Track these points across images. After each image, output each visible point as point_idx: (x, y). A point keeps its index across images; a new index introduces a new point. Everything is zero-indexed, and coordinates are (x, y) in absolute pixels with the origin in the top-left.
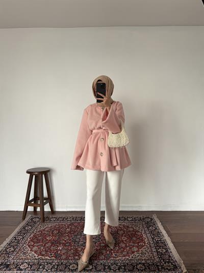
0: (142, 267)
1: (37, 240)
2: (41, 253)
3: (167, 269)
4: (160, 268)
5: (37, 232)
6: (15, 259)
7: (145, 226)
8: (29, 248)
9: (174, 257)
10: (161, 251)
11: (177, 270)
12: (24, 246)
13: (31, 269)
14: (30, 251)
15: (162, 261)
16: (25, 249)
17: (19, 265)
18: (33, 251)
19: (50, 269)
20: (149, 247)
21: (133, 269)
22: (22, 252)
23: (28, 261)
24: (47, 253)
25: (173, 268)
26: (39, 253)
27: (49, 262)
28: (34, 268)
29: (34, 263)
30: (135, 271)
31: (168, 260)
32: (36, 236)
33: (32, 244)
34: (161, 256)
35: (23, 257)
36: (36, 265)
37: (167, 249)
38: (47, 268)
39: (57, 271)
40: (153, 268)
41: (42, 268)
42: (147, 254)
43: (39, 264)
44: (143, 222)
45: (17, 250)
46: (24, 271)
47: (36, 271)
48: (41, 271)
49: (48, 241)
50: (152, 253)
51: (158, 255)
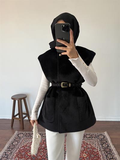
5: (21, 147)
7: (99, 143)
32: (20, 151)
33: (17, 159)
44: (98, 139)
49: (29, 156)
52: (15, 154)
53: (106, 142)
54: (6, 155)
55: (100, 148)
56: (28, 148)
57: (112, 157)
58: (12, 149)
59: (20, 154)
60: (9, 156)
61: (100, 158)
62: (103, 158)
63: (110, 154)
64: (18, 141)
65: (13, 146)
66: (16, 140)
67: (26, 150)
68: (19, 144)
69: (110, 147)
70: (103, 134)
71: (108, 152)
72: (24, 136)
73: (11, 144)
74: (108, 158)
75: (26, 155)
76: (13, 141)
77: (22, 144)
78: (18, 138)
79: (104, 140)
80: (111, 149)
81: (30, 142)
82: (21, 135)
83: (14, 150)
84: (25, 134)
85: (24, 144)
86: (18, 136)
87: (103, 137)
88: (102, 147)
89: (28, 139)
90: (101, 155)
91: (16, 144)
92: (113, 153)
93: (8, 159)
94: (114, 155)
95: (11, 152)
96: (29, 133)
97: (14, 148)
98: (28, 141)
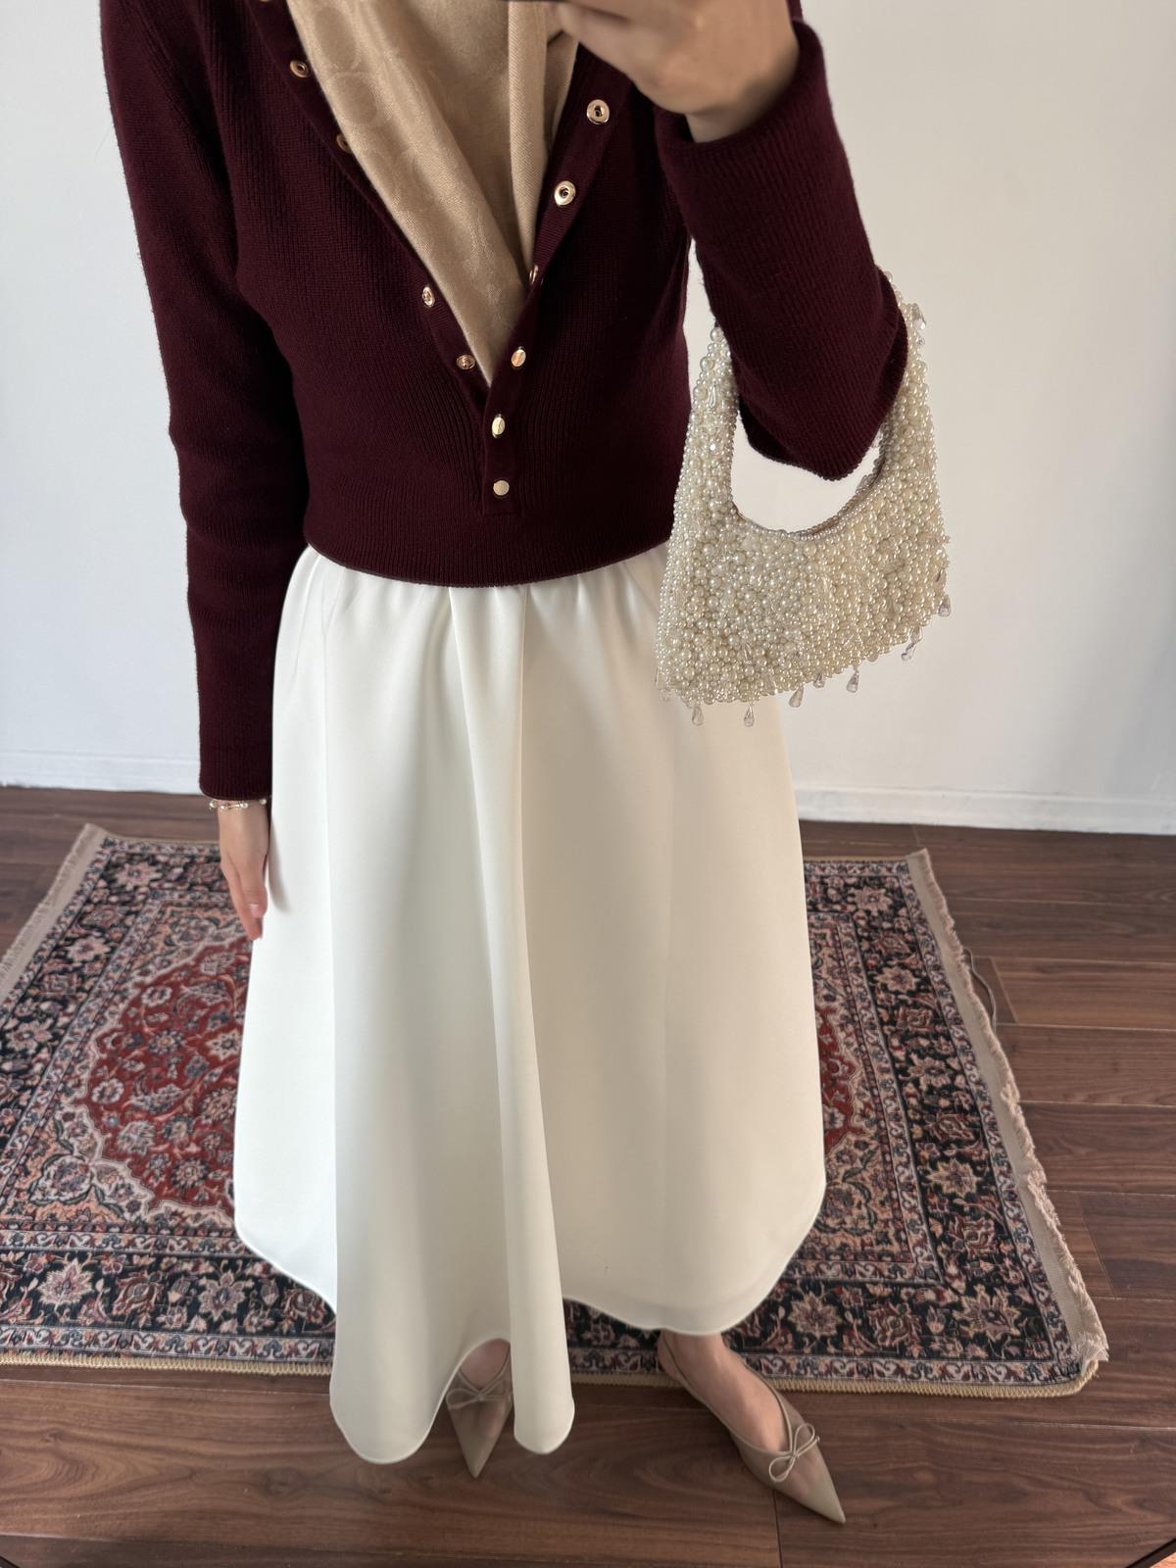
0: (820, 1319)
1: (146, 1058)
2: (170, 1174)
3: (980, 1339)
4: (936, 1327)
5: (143, 987)
6: (6, 1225)
7: (850, 954)
8: (97, 1126)
9: (1031, 1243)
10: (947, 1188)
11: (1043, 1348)
12: (61, 1109)
13: (109, 1310)
14: (106, 1155)
15: (953, 1270)
16: (72, 1140)
17: (33, 1276)
18: (121, 1157)
19: (235, 1316)
20: (872, 1148)
21: (765, 1335)
22: (49, 1165)
23: (91, 1242)
24: (211, 1176)
25: (1016, 1332)
26: (157, 1172)
27: (228, 1249)
28: (131, 1303)
29: (130, 1256)
30: (774, 1351)
31: (988, 1259)
32: (141, 1026)
33: (114, 1092)
34: (945, 1228)
35: (59, 1205)
36: (143, 1280)
37: (990, 1165)
38: (217, 1307)
39: (281, 1334)
40: (894, 1325)
41: (182, 1303)
42: (859, 1206)
43: (163, 1266)
44: (837, 916)
45: (17, 1141)
46: (68, 1325)
47: (143, 1334)
48: (174, 1330)
49: (219, 1070)
50: (889, 1198)
51: (928, 1215)
52: (92, 1049)
53: (914, 947)
55: (850, 1004)
56: (207, 996)
57: (943, 1080)
58: (64, 1002)
59: (136, 1045)
60: (38, 1067)
61: (844, 1090)
62: (870, 1083)
63: (936, 1056)
64: (113, 926)
65: (64, 972)
66: (98, 923)
67: (193, 1016)
68: (121, 957)
69: (941, 993)
70: (890, 870)
71: (917, 1035)
72: (169, 881)
73: (49, 957)
74: (910, 1085)
75: (198, 1062)
76: (70, 927)
77: (155, 956)
78: (108, 902)
79: (894, 932)
80: (947, 1008)
81: (226, 943)
82: (139, 872)
83: (83, 1009)
84: (172, 862)
85: (168, 957)
86: (111, 881)
87: (890, 901)
88: (872, 989)
89: (207, 914)
90: (853, 1059)
91: (97, 958)
92: (956, 1042)
93: (33, 1089)
94: (963, 1059)
95: (51, 1027)
96: (214, 852)
97: (84, 991)
98: (204, 929)
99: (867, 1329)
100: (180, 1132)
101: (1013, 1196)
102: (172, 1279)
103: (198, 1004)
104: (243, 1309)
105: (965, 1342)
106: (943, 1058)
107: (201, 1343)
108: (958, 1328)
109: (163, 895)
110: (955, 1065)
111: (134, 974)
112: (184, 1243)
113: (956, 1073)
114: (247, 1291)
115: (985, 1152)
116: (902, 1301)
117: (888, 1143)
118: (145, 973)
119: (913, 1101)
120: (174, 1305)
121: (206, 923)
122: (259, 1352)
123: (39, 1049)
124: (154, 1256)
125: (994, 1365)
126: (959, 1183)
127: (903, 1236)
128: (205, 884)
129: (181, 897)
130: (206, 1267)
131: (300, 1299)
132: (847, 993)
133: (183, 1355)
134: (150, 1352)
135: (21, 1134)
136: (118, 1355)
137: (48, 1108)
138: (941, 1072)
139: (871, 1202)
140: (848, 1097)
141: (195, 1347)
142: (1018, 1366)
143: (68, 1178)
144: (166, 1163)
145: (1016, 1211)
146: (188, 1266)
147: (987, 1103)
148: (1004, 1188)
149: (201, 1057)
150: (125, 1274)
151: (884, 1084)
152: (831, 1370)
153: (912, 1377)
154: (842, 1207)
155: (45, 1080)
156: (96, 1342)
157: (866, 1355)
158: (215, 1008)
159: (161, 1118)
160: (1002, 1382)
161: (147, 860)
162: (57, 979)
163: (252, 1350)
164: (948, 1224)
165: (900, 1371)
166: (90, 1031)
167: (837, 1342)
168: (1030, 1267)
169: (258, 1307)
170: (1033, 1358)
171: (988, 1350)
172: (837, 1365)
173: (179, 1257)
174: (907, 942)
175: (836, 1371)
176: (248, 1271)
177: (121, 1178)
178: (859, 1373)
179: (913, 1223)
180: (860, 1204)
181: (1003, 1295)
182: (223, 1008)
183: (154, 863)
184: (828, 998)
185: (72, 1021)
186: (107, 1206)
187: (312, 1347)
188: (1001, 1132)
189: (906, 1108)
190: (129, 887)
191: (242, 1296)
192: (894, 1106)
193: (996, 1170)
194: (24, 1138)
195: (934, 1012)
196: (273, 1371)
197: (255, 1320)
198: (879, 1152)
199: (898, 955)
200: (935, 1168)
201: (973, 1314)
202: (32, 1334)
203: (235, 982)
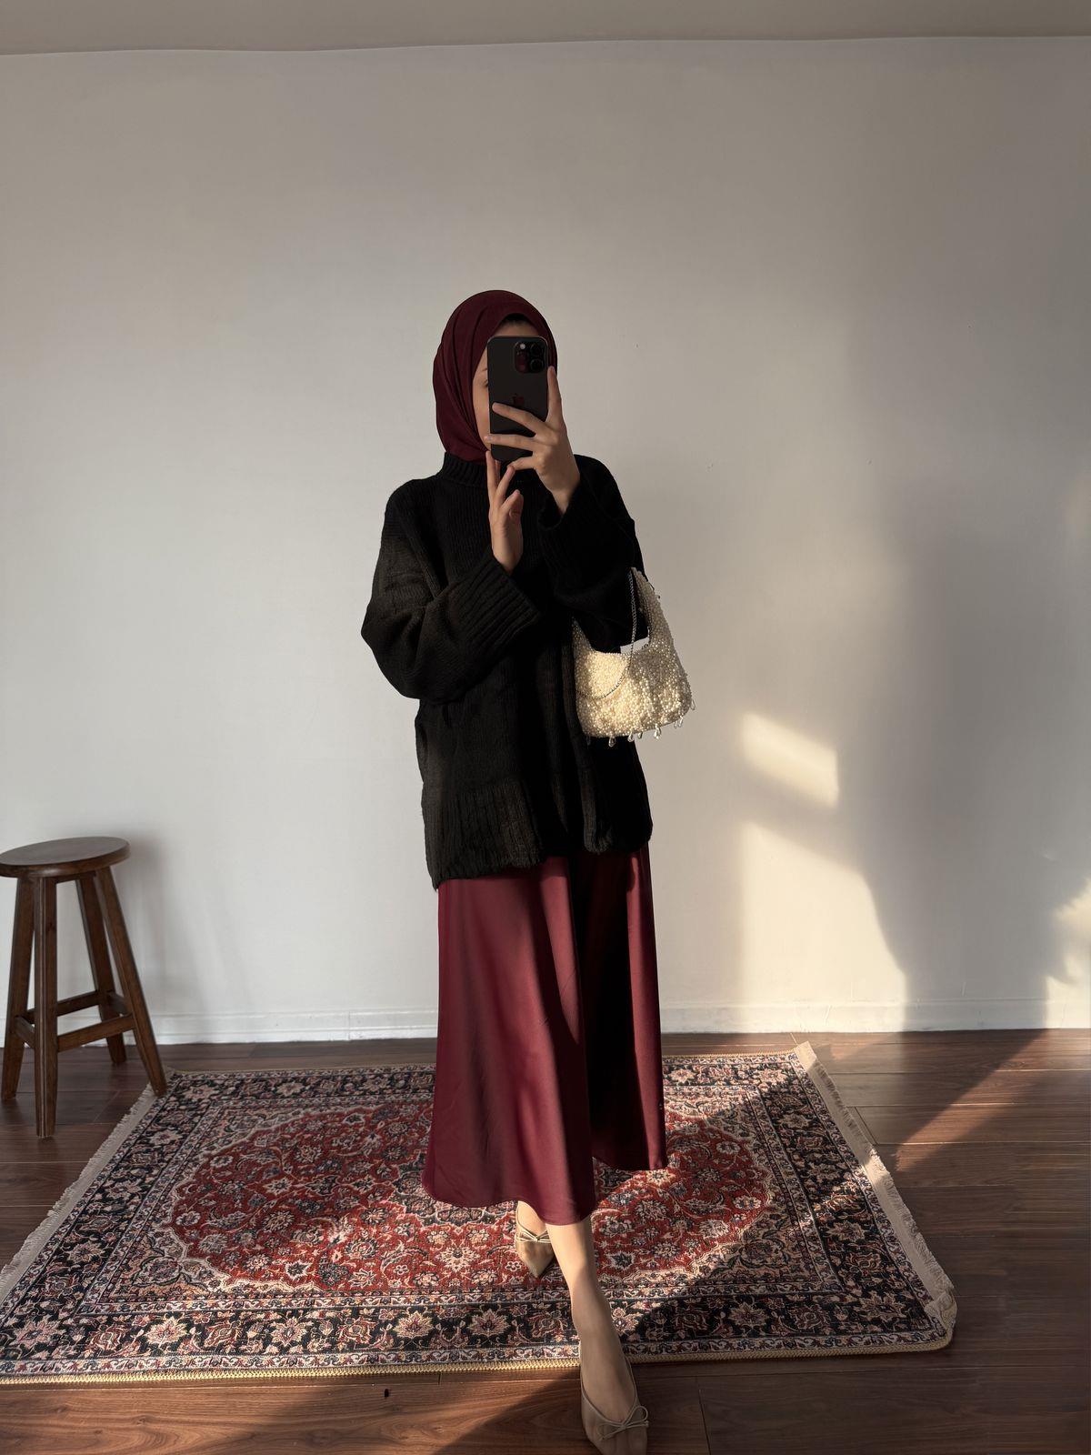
0: (752, 1317)
1: (217, 1198)
2: (242, 1263)
4: (842, 1317)
5: (211, 1157)
6: (116, 1300)
7: (759, 1109)
8: (182, 1239)
9: (909, 1264)
10: (842, 1237)
11: (924, 1324)
12: (153, 1230)
13: (201, 1344)
14: (190, 1255)
15: (851, 1283)
16: (162, 1248)
17: (139, 1329)
18: (202, 1256)
19: (300, 1343)
20: (783, 1218)
21: (711, 1328)
22: (149, 1262)
23: (184, 1306)
24: (273, 1263)
25: (905, 1316)
26: (232, 1263)
27: (291, 1305)
28: (218, 1340)
29: (215, 1313)
30: (720, 1337)
31: (878, 1276)
32: (211, 1180)
33: (194, 1218)
34: (843, 1260)
35: (156, 1286)
36: (226, 1326)
37: (874, 1223)
38: (286, 1339)
39: (338, 1351)
40: (809, 1317)
41: (258, 1338)
42: (776, 1251)
43: (241, 1317)
44: (747, 1087)
45: (119, 1251)
46: (170, 1354)
47: (229, 1357)
48: (253, 1354)
49: (275, 1201)
50: (799, 1245)
51: (828, 1253)
52: (174, 1195)
53: (806, 1101)
54: (105, 1200)
55: (760, 1136)
56: (261, 1160)
57: (836, 1175)
58: (150, 1169)
59: (208, 1190)
60: (132, 1208)
61: (760, 1187)
62: (779, 1181)
63: (827, 1163)
64: (182, 1123)
65: (147, 1151)
66: (172, 1122)
67: (251, 1171)
68: (193, 1141)
69: (829, 1127)
70: (784, 1059)
71: (812, 1152)
72: (226, 1095)
73: (134, 1145)
74: (809, 1180)
75: (257, 1197)
76: (150, 1124)
77: (218, 1139)
78: (178, 1109)
79: (789, 1092)
80: (834, 1135)
81: (273, 1128)
82: (202, 1091)
83: (164, 1172)
84: (226, 1084)
85: (231, 1138)
86: (180, 1097)
87: (785, 1076)
88: (776, 1128)
89: (255, 1113)
90: (765, 1169)
91: (173, 1142)
92: (842, 1154)
93: (129, 1220)
94: (849, 1164)
95: (140, 1184)
96: (258, 1076)
97: (163, 1161)
98: (255, 1121)
99: (789, 1321)
100: (248, 1238)
101: (893, 1239)
102: (249, 1324)
103: (255, 1164)
104: (306, 1339)
105: (864, 1323)
106: (834, 1163)
107: (274, 1360)
108: (859, 1317)
109: (222, 1103)
110: (843, 1166)
111: (203, 1150)
112: (256, 1303)
113: (844, 1171)
114: (308, 1328)
115: (870, 1216)
116: (814, 1303)
117: (795, 1215)
118: (213, 1148)
119: (812, 1189)
120: (251, 1339)
121: (256, 1117)
122: (321, 1363)
123: (133, 1196)
124: (234, 1311)
125: (888, 1335)
126: (851, 1234)
127: (811, 1267)
128: (253, 1095)
129: (235, 1103)
130: (274, 1316)
131: (350, 1330)
132: (756, 1129)
133: (261, 1368)
134: (236, 1367)
135: (122, 1246)
136: (211, 1370)
137: (142, 1230)
138: (833, 1171)
139: (785, 1250)
140: (763, 1190)
141: (272, 1363)
142: (907, 1335)
143: (162, 1270)
144: (237, 1257)
145: (896, 1247)
146: (262, 1316)
147: (869, 1187)
148: (886, 1235)
149: (261, 1196)
150: (211, 1323)
151: (790, 1182)
152: (763, 1345)
153: (826, 1346)
154: (763, 1253)
155: (138, 1214)
156: (193, 1362)
157: (793, 1335)
158: (268, 1165)
159: (231, 1232)
160: (893, 1342)
161: (207, 1083)
162: (142, 1156)
163: (316, 1361)
164: (844, 1257)
165: (816, 1343)
166: (173, 1184)
167: (767, 1329)
168: (910, 1279)
169: (317, 1337)
170: (918, 1329)
171: (883, 1327)
172: (768, 1342)
173: (253, 1311)
174: (800, 1099)
175: (768, 1346)
176: (308, 1316)
177: (203, 1267)
178: (787, 1345)
179: (817, 1259)
180: (777, 1250)
181: (891, 1297)
182: (274, 1165)
183: (214, 1085)
184: (742, 1135)
185: (156, 1179)
186: (195, 1285)
187: (363, 1357)
188: (880, 1203)
189: (807, 1193)
190: (195, 1100)
191: (305, 1331)
192: (798, 1193)
193: (879, 1226)
194: (125, 1248)
195: (824, 1138)
196: (332, 1373)
197: (316, 1345)
198: (789, 1220)
199: (794, 1107)
200: (834, 1227)
201: (869, 1307)
202: (143, 1362)
203: (282, 1150)
